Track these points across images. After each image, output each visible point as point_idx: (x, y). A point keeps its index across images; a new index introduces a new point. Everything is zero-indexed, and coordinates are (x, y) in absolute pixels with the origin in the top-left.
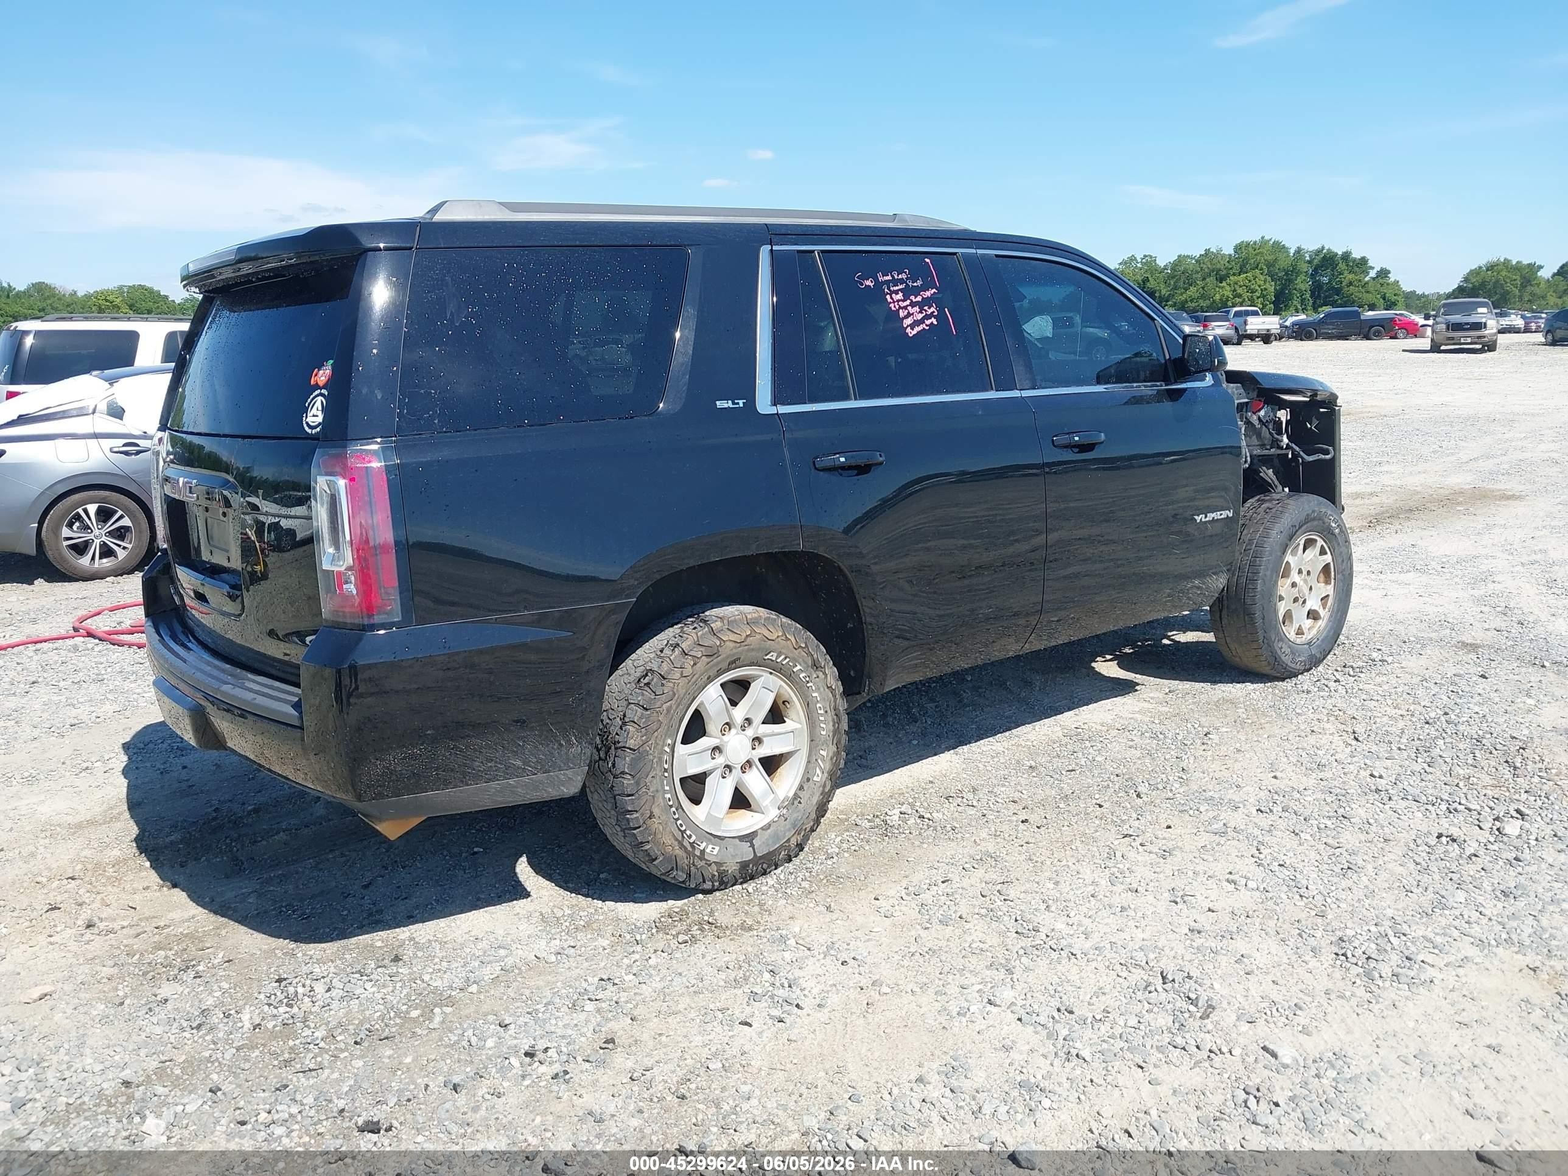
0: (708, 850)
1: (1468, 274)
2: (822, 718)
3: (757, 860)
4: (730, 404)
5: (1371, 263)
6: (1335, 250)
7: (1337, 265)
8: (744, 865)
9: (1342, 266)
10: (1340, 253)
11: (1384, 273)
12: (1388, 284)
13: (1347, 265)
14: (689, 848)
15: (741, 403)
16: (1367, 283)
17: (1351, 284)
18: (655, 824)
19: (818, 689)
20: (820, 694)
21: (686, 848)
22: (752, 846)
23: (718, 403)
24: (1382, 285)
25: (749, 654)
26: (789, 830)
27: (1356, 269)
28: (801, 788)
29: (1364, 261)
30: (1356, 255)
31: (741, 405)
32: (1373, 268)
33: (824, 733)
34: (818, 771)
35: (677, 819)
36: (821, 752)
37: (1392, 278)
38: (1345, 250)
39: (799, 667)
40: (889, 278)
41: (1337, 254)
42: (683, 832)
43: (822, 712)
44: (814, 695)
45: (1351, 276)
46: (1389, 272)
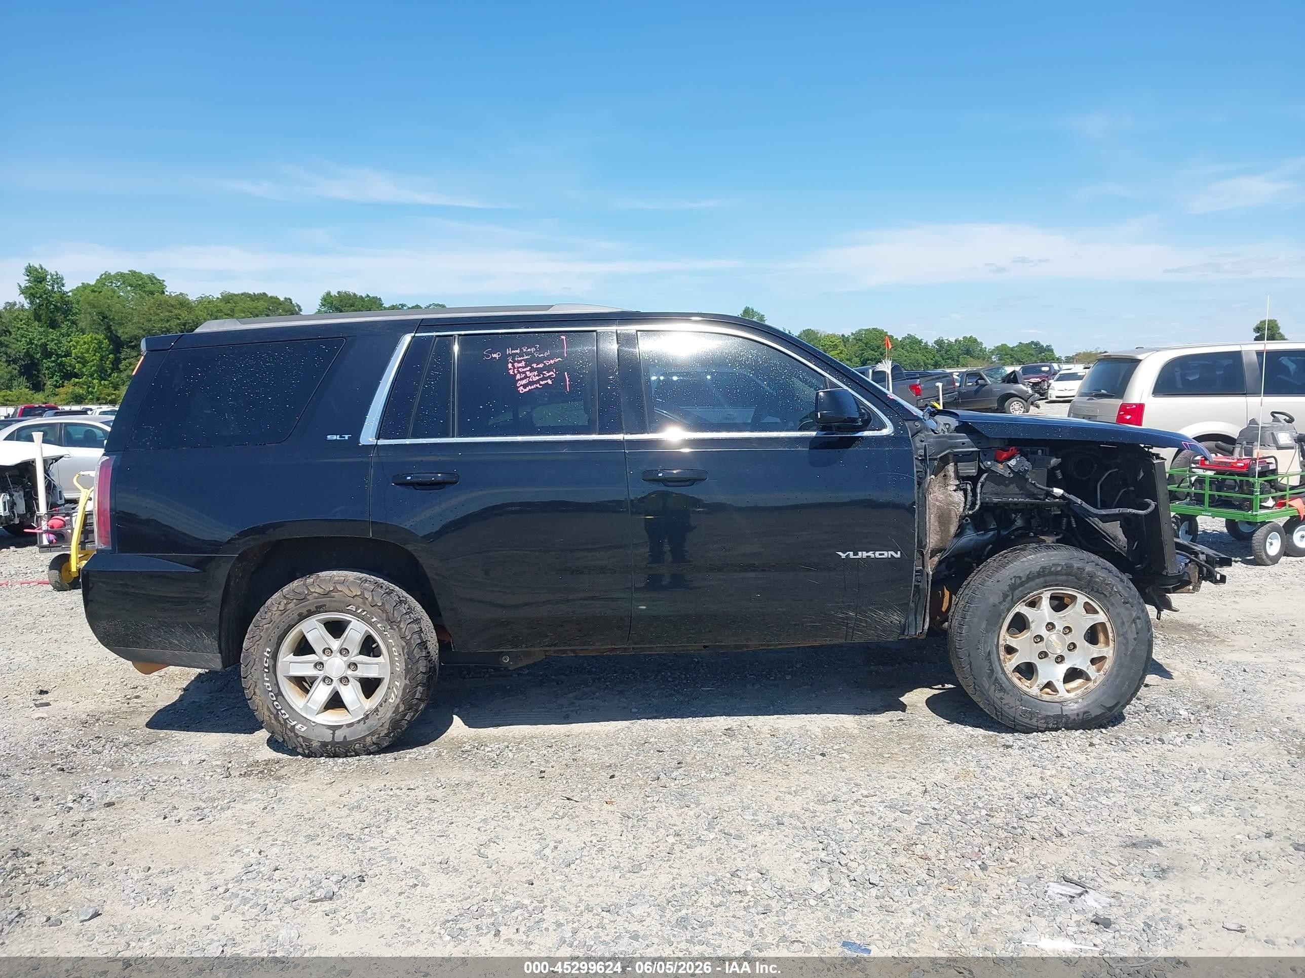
0: (297, 727)
2: (397, 659)
3: (334, 743)
4: (338, 437)
8: (324, 744)
14: (283, 722)
15: (347, 437)
18: (257, 699)
19: (392, 637)
20: (395, 641)
21: (279, 721)
22: (334, 734)
23: (329, 437)
25: (333, 604)
26: (365, 731)
28: (381, 705)
31: (347, 438)
33: (398, 669)
34: (393, 695)
35: (274, 701)
36: (396, 683)
39: (375, 619)
40: (518, 351)
42: (278, 710)
43: (396, 654)
44: (390, 641)
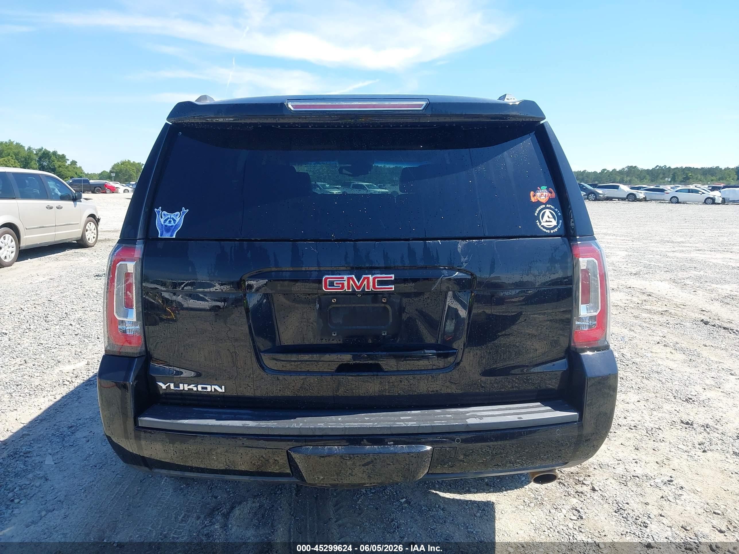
1: (114, 166)
5: (67, 157)
6: (48, 149)
7: (51, 157)
9: (53, 158)
10: (51, 151)
11: (74, 163)
12: (77, 168)
13: (56, 158)
16: (67, 167)
17: (60, 167)
24: (74, 168)
27: (60, 160)
29: (63, 157)
30: (60, 153)
32: (68, 160)
37: (78, 165)
38: (54, 150)
41: (50, 152)
45: (59, 163)
46: (77, 162)
